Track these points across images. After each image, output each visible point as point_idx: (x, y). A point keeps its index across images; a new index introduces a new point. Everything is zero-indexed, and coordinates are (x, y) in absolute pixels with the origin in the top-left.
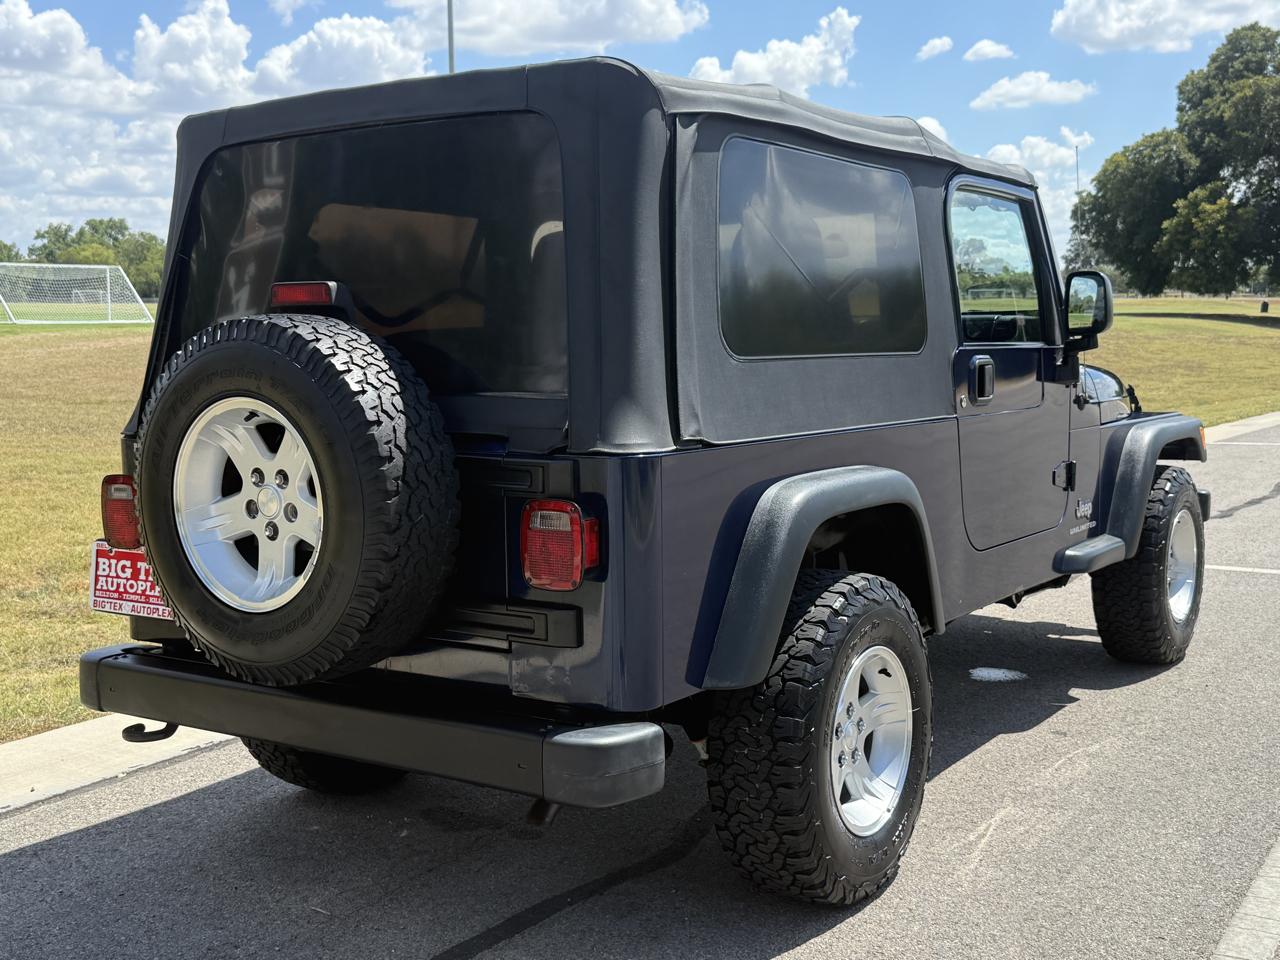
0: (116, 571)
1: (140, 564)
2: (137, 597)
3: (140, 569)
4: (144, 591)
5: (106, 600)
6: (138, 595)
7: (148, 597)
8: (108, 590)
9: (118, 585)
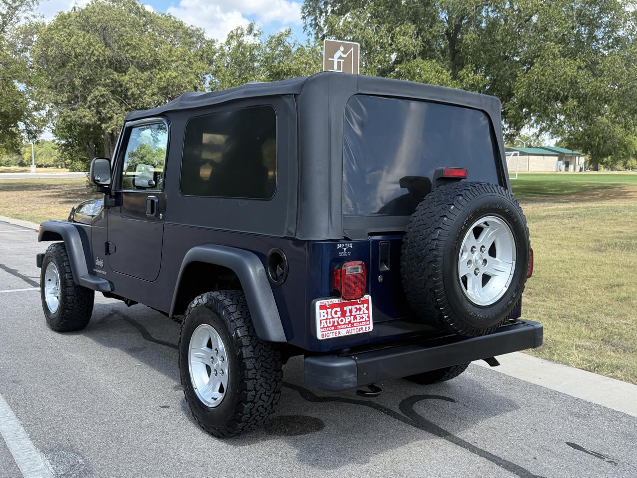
0: (331, 315)
1: (345, 308)
2: (346, 326)
3: (346, 311)
4: (350, 322)
5: (329, 332)
6: (346, 324)
7: (353, 324)
8: (328, 327)
9: (334, 322)
